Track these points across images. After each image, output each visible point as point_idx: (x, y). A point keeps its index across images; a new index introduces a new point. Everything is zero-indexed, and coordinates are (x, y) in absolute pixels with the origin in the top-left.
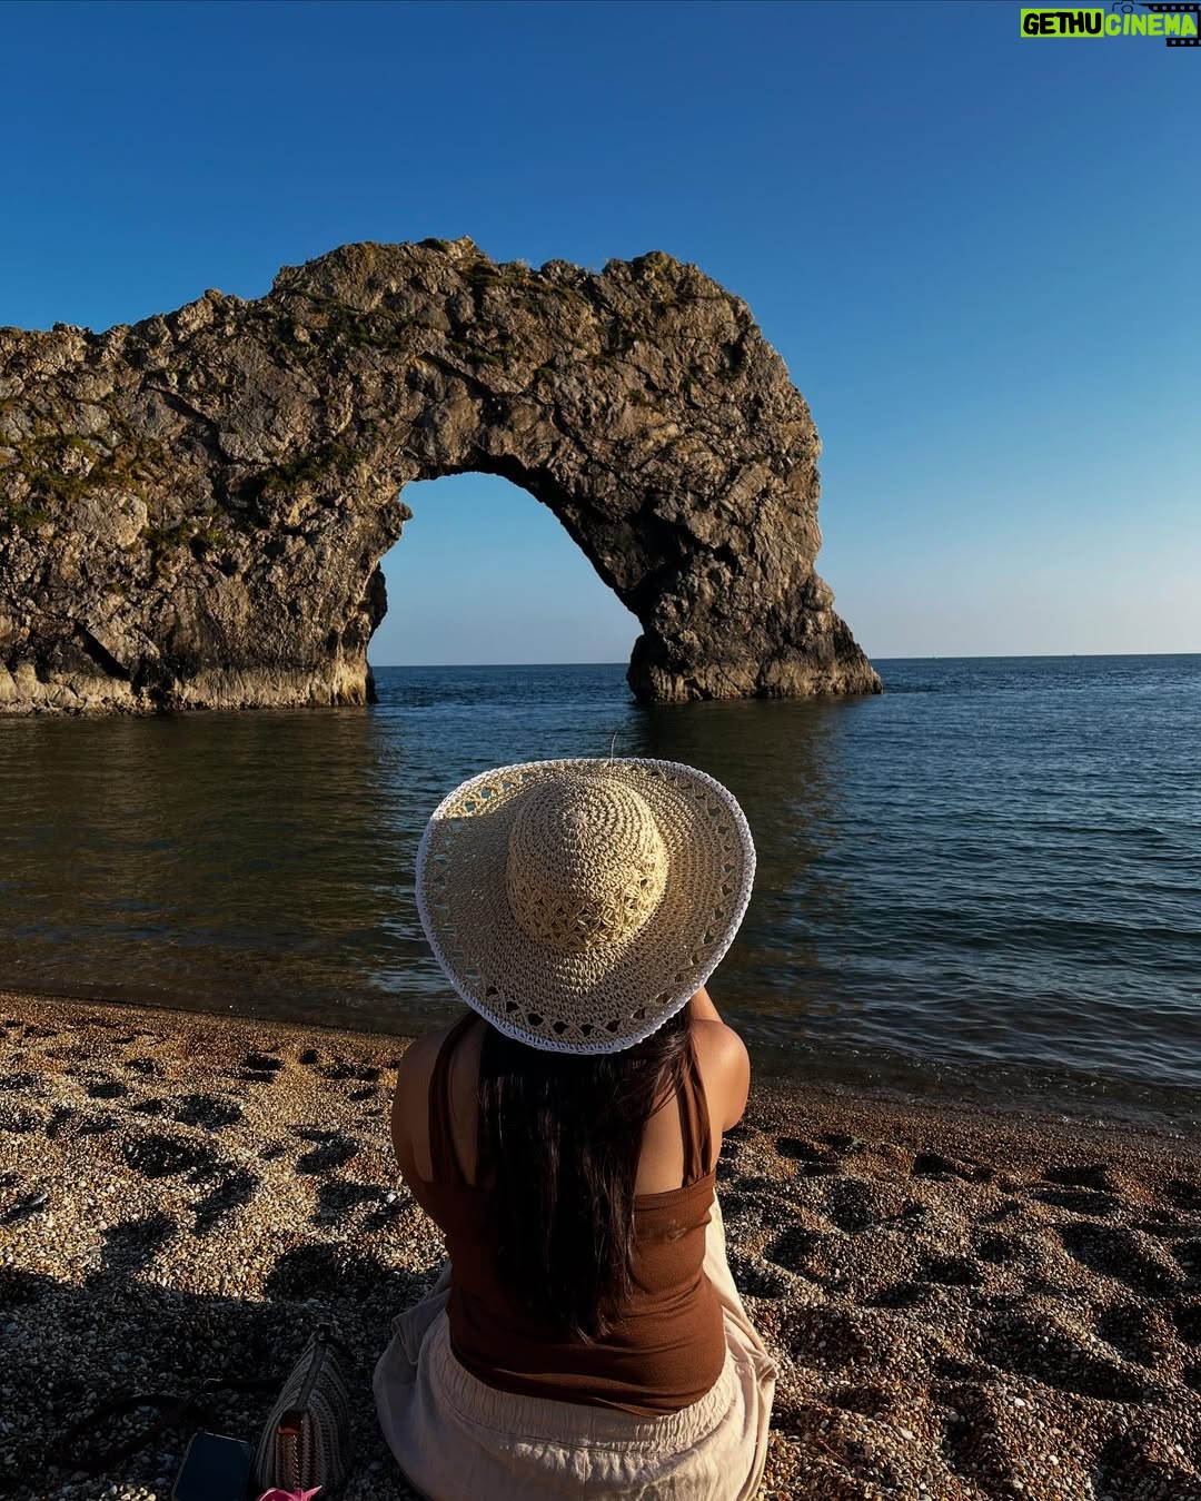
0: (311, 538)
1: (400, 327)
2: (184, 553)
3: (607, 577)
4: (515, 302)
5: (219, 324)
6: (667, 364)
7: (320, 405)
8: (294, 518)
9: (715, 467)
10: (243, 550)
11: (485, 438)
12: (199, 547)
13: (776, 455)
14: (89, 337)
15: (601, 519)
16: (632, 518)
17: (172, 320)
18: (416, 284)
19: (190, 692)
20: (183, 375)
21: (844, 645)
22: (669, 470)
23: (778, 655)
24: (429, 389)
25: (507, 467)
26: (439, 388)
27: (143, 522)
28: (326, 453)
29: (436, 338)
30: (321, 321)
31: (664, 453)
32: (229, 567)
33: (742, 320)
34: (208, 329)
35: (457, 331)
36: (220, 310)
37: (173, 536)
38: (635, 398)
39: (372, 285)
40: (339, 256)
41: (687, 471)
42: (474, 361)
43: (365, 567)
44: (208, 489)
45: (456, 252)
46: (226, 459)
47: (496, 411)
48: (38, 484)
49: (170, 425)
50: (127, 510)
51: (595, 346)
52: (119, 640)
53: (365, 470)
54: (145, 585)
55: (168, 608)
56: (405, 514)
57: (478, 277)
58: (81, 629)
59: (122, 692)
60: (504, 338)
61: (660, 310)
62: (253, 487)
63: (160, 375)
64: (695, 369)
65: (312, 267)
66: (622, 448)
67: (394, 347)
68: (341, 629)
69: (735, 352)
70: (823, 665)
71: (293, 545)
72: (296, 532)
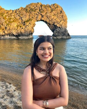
0: (28, 26)
1: (35, 10)
2: (19, 27)
3: (51, 29)
4: (44, 8)
5: (22, 10)
6: (56, 12)
7: (29, 16)
8: (27, 25)
9: (59, 21)
10: (24, 27)
11: (42, 18)
12: (20, 27)
13: (64, 20)
14: (13, 11)
15: (50, 25)
16: (53, 25)
17: (18, 9)
18: (37, 6)
19: (20, 38)
20: (19, 14)
21: (68, 35)
22: (56, 21)
23: (63, 35)
24: (37, 15)
25: (43, 21)
26: (38, 15)
27: (16, 25)
28: (30, 20)
29: (38, 11)
30: (30, 9)
31: (55, 20)
32: (22, 28)
33: (62, 9)
34: (21, 10)
35: (40, 10)
36: (22, 8)
37: (18, 26)
38: (53, 15)
39: (33, 6)
40: (31, 4)
41: (57, 21)
42: (41, 12)
43: (32, 28)
44: (21, 22)
45: (40, 4)
46: (22, 20)
47: (42, 16)
48: (9, 22)
49: (18, 17)
50: (15, 24)
51: (50, 11)
52: (15, 34)
53: (32, 21)
54: (17, 30)
55: (18, 31)
56: (35, 24)
57: (41, 6)
58: (12, 33)
59: (15, 37)
60: (43, 11)
61: (55, 8)
62: (24, 22)
63: (18, 14)
64: (58, 13)
65: (29, 5)
66: (52, 19)
67: (35, 11)
68: (31, 33)
69: (61, 12)
70: (67, 36)
71: (27, 27)
72: (27, 26)
